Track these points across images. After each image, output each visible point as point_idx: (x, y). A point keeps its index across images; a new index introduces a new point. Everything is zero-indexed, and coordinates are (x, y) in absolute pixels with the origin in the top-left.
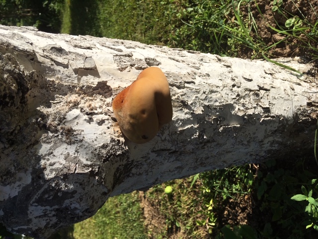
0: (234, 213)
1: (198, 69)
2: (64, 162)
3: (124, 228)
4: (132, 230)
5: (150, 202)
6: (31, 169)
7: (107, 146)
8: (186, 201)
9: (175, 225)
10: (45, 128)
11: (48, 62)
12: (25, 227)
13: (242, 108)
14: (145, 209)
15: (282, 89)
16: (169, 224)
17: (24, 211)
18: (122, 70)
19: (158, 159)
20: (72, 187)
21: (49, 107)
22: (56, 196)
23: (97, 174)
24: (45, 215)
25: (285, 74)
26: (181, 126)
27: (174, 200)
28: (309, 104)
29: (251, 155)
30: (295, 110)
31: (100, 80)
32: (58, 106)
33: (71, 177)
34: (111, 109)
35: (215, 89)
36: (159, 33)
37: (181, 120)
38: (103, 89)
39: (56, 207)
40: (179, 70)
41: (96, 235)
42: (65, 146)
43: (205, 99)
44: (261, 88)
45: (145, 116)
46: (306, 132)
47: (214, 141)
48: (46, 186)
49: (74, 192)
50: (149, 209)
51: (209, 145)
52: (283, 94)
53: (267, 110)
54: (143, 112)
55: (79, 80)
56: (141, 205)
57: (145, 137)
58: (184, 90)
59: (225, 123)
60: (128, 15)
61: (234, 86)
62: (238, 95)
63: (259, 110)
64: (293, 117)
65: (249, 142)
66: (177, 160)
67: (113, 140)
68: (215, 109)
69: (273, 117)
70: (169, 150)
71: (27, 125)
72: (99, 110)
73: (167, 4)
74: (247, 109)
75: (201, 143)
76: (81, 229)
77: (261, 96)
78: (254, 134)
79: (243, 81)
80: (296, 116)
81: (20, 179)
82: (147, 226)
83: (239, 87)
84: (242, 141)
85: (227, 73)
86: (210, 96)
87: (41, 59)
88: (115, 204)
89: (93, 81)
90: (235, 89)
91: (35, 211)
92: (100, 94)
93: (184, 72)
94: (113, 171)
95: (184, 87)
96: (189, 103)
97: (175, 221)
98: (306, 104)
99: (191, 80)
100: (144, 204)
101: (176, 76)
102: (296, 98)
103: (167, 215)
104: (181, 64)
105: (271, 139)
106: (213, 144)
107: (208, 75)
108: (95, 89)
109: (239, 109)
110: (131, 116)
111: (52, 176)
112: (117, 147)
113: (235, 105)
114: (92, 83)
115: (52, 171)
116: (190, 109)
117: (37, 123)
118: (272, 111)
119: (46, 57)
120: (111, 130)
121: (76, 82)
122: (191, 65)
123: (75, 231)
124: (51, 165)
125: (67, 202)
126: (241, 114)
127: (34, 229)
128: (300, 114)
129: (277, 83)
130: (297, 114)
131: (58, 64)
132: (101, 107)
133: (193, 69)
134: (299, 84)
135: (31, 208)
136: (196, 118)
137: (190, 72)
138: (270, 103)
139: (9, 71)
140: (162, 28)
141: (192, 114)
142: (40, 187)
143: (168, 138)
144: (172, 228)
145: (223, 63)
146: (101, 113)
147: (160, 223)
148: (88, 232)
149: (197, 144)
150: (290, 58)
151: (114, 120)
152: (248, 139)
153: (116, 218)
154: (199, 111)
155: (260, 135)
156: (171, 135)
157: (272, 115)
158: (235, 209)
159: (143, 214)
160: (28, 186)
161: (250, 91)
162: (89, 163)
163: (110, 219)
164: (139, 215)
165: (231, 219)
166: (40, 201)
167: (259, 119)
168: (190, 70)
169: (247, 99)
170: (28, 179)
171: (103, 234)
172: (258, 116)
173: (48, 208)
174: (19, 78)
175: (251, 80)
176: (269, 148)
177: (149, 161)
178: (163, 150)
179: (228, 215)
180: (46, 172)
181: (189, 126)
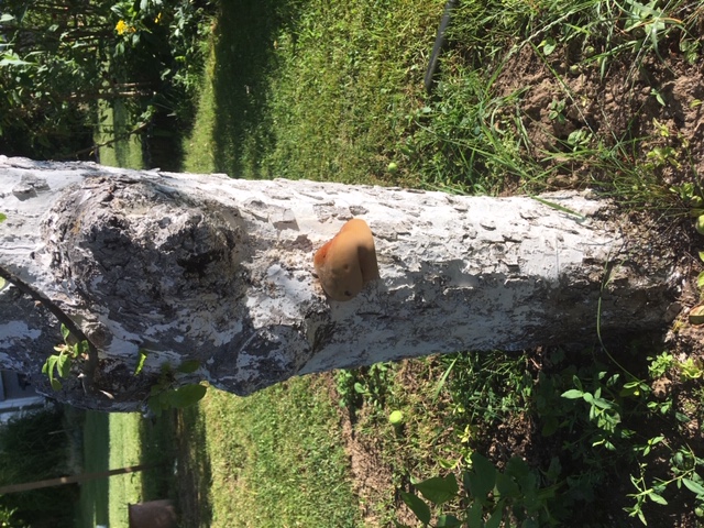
0: (504, 446)
1: (417, 216)
2: (270, 314)
3: (313, 499)
4: (329, 502)
5: (363, 443)
6: (241, 319)
7: (308, 303)
8: (427, 435)
9: (409, 482)
10: (250, 283)
11: (249, 217)
12: (231, 378)
13: (476, 266)
14: (354, 458)
15: (543, 240)
16: (398, 482)
17: (233, 359)
18: (322, 221)
19: (364, 324)
20: (277, 338)
21: (251, 262)
22: (263, 345)
23: (300, 328)
24: (250, 367)
25: (556, 218)
26: (392, 286)
27: (405, 436)
28: (589, 261)
29: (499, 332)
30: (562, 269)
31: (300, 233)
32: (259, 261)
33: (276, 328)
34: (312, 264)
35: (438, 241)
36: (379, 140)
37: (392, 279)
38: (303, 243)
39: (262, 357)
40: (391, 219)
41: (258, 521)
42: (270, 299)
43: (424, 254)
44: (507, 239)
45: (348, 271)
46: (587, 301)
47: (437, 306)
48: (254, 335)
49: (279, 343)
50: (361, 457)
51: (430, 311)
52: (543, 247)
53: (515, 268)
54: (346, 267)
55: (279, 234)
56: (347, 451)
57: (347, 294)
58: (397, 243)
59: (452, 283)
60: (325, 106)
61: (465, 237)
62: (471, 249)
63: (502, 268)
64: (559, 279)
65: (490, 311)
66: (388, 328)
67: (314, 297)
68: (437, 266)
69: (524, 278)
70: (378, 314)
71: (235, 279)
72: (300, 266)
73: (391, 93)
74: (483, 266)
75: (419, 308)
76: (227, 513)
77: (505, 250)
78: (497, 300)
79: (481, 229)
80: (563, 278)
81: (233, 327)
82: (358, 490)
83: (473, 238)
84: (479, 310)
85: (458, 221)
86: (430, 250)
87: (243, 214)
88: (297, 454)
89: (292, 235)
90: (468, 240)
91: (243, 359)
92: (299, 248)
93: (398, 220)
94: (315, 329)
95: (396, 240)
96: (403, 259)
97: (408, 474)
98: (581, 260)
99: (406, 231)
100: (352, 449)
101: (386, 227)
102: (565, 252)
103: (394, 464)
104: (394, 211)
105: (526, 308)
106: (436, 311)
107: (431, 224)
108: (295, 243)
109: (471, 267)
110: (334, 271)
111: (260, 326)
112: (318, 305)
113: (465, 261)
114: (292, 237)
115: (260, 321)
116: (404, 265)
117: (243, 277)
118: (523, 270)
119: (248, 212)
120: (312, 287)
121: (275, 236)
122: (408, 211)
123: (214, 517)
124: (259, 316)
125: (272, 352)
126: (473, 273)
127: (239, 380)
128: (570, 275)
129: (535, 232)
130: (565, 275)
131: (259, 218)
132: (301, 262)
133: (411, 217)
134: (575, 233)
135: (240, 356)
136: (412, 276)
137: (405, 221)
138: (519, 260)
139: (221, 229)
140: (383, 132)
141: (406, 271)
142: (250, 335)
143: (375, 299)
144: (403, 488)
145: (456, 206)
146: (302, 269)
147: (382, 482)
148: (242, 518)
149: (413, 309)
150: (575, 192)
151: (315, 276)
152: (488, 307)
153: (298, 482)
154: (415, 267)
155: (507, 303)
156: (379, 295)
157: (522, 275)
158: (506, 441)
159: (350, 467)
160: (239, 333)
161: (491, 243)
162: (292, 317)
163: (287, 485)
164: (343, 470)
165: (501, 459)
166: (249, 350)
167: (502, 280)
168: (405, 218)
169: (485, 254)
170: (239, 328)
171: (271, 517)
172: (501, 276)
173: (255, 357)
174: (229, 236)
175: (493, 229)
176: (526, 323)
177: (353, 326)
178: (370, 313)
179: (497, 452)
180: (255, 322)
181: (403, 286)
